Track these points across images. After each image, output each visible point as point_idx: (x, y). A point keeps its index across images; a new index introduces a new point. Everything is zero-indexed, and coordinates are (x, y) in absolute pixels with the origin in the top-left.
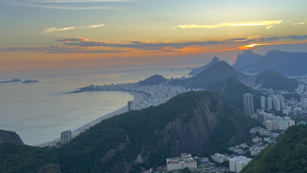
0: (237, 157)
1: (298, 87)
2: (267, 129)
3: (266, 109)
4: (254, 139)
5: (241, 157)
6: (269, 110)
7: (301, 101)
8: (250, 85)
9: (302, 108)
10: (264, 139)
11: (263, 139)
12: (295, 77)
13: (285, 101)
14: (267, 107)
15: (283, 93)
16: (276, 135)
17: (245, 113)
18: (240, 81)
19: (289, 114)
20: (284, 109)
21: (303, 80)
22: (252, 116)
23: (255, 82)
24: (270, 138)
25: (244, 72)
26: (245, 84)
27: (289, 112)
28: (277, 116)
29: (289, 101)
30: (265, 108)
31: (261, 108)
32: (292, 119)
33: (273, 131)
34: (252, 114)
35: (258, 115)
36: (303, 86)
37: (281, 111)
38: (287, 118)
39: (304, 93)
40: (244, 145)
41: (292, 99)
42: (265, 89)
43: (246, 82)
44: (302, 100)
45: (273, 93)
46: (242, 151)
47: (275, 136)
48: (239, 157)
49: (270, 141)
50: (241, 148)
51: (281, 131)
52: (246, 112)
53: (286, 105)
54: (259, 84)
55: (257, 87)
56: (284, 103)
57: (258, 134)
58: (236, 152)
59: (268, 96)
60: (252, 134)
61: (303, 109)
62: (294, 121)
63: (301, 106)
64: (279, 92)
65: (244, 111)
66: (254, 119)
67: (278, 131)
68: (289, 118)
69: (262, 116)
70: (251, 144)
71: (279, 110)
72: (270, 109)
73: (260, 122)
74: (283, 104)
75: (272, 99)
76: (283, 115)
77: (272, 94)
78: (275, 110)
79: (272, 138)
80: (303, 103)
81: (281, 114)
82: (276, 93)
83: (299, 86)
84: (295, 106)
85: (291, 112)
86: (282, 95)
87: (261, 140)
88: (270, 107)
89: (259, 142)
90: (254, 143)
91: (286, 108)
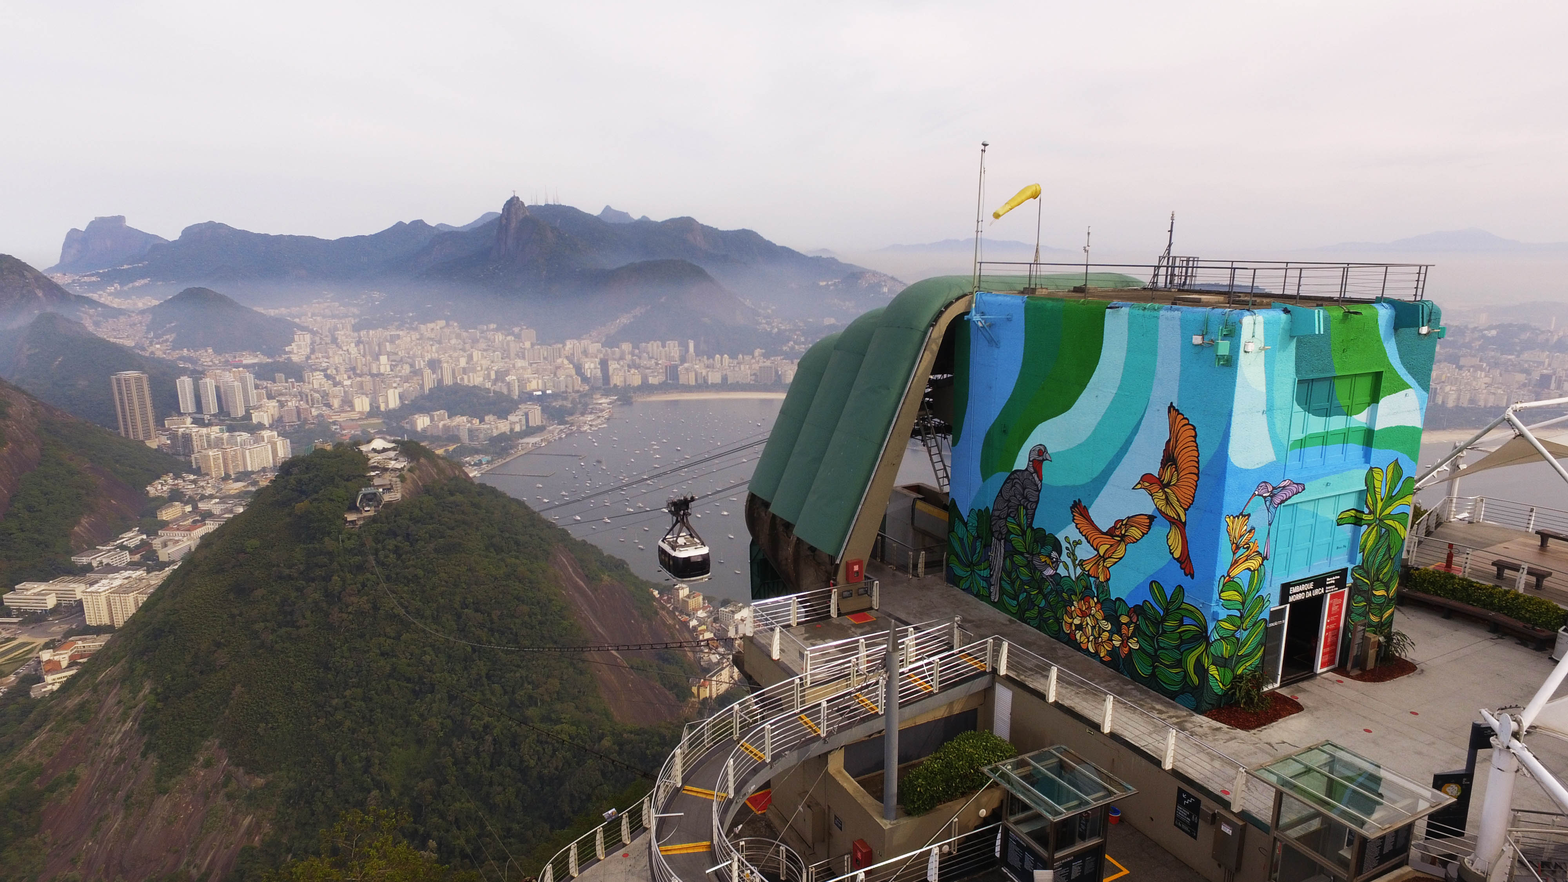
0: (111, 576)
1: (293, 340)
2: (208, 474)
3: (198, 417)
4: (164, 512)
5: (127, 574)
6: (206, 417)
7: (304, 382)
8: (130, 343)
9: (310, 401)
10: (199, 506)
11: (195, 507)
12: (283, 311)
13: (257, 387)
14: (200, 410)
15: (249, 360)
16: (236, 487)
17: (123, 434)
18: (91, 328)
19: (271, 422)
20: (256, 408)
21: (308, 321)
22: (152, 444)
23: (148, 332)
24: (217, 500)
25: (100, 296)
26: (112, 340)
27: (273, 416)
28: (237, 433)
29: (268, 384)
30: (195, 413)
31: (181, 414)
32: (283, 434)
33: (226, 478)
34: (148, 436)
36: (308, 337)
37: (248, 416)
38: (266, 434)
39: (313, 357)
40: (132, 538)
41: (280, 376)
42: (188, 350)
43: (114, 330)
44: (309, 378)
45: (217, 362)
46: (127, 557)
47: (232, 492)
48: (116, 575)
49: (217, 510)
50: (123, 548)
51: (253, 472)
52: (127, 431)
53: (260, 398)
54: (165, 337)
55: (158, 346)
56: (255, 391)
57: (176, 496)
58: (105, 561)
59: (202, 373)
60: (157, 498)
61: (313, 404)
62: (288, 441)
63: (307, 396)
64: (235, 357)
65: (117, 428)
66: (159, 450)
67: (243, 476)
68: (273, 433)
69: (187, 437)
70: (153, 527)
71: (241, 412)
72: (212, 413)
73: (182, 459)
74: (253, 393)
75: (216, 381)
76: (254, 429)
77: (210, 366)
78: (229, 415)
79: (223, 499)
80: (311, 386)
81: (246, 424)
83: (296, 337)
84: (288, 398)
85: (276, 417)
86: (246, 367)
87: (190, 509)
88: (212, 407)
89: (184, 516)
90: (164, 525)
91: (261, 406)
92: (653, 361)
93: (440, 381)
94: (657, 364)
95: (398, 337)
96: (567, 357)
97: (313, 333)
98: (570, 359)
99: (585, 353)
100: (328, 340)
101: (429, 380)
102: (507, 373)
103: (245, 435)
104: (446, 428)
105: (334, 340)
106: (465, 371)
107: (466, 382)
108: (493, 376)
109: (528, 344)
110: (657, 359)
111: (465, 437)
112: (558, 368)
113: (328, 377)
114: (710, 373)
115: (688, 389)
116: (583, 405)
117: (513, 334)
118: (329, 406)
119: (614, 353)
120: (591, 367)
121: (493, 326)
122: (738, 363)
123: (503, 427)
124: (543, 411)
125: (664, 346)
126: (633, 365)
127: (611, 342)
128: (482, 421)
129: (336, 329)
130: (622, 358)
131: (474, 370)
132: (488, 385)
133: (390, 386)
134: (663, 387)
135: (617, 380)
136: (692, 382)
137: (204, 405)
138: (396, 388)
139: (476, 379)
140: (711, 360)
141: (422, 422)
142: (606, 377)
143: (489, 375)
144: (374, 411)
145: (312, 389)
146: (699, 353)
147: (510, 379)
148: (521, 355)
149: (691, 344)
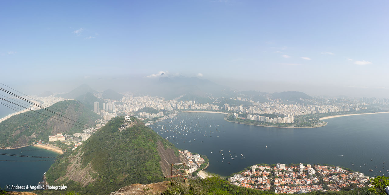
1: (122, 98)
2: (104, 120)
8: (99, 97)
11: (101, 125)
12: (122, 93)
13: (115, 106)
14: (106, 109)
15: (115, 101)
18: (94, 95)
21: (126, 95)
22: (98, 114)
23: (102, 96)
27: (117, 111)
29: (117, 105)
31: (103, 109)
34: (98, 112)
35: (101, 113)
36: (125, 98)
38: (114, 114)
39: (125, 101)
40: (92, 129)
41: (119, 104)
42: (106, 99)
43: (98, 95)
45: (110, 101)
57: (99, 123)
59: (108, 103)
62: (117, 115)
65: (94, 111)
69: (103, 113)
71: (112, 110)
73: (101, 116)
78: (110, 110)
81: (112, 112)
82: (112, 101)
88: (107, 108)
91: (115, 109)
93: (145, 106)
95: (140, 98)
96: (170, 103)
97: (126, 97)
98: (170, 104)
99: (173, 102)
100: (128, 98)
101: (143, 106)
102: (158, 106)
103: (111, 114)
104: (145, 115)
105: (129, 99)
106: (150, 105)
107: (150, 107)
108: (155, 106)
109: (163, 100)
110: (187, 104)
111: (148, 118)
112: (168, 105)
113: (127, 105)
114: (198, 107)
115: (193, 110)
116: (172, 113)
117: (160, 98)
118: (126, 110)
119: (179, 103)
120: (174, 105)
121: (157, 97)
122: (204, 105)
123: (155, 116)
124: (164, 113)
125: (189, 102)
126: (183, 105)
127: (179, 101)
128: (152, 114)
129: (130, 96)
130: (181, 104)
131: (152, 105)
132: (154, 108)
133: (137, 107)
134: (188, 110)
135: (179, 108)
136: (194, 109)
139: (152, 106)
140: (198, 105)
141: (141, 114)
142: (177, 107)
144: (133, 111)
145: (124, 107)
146: (196, 103)
147: (158, 107)
148: (161, 102)
149: (195, 102)
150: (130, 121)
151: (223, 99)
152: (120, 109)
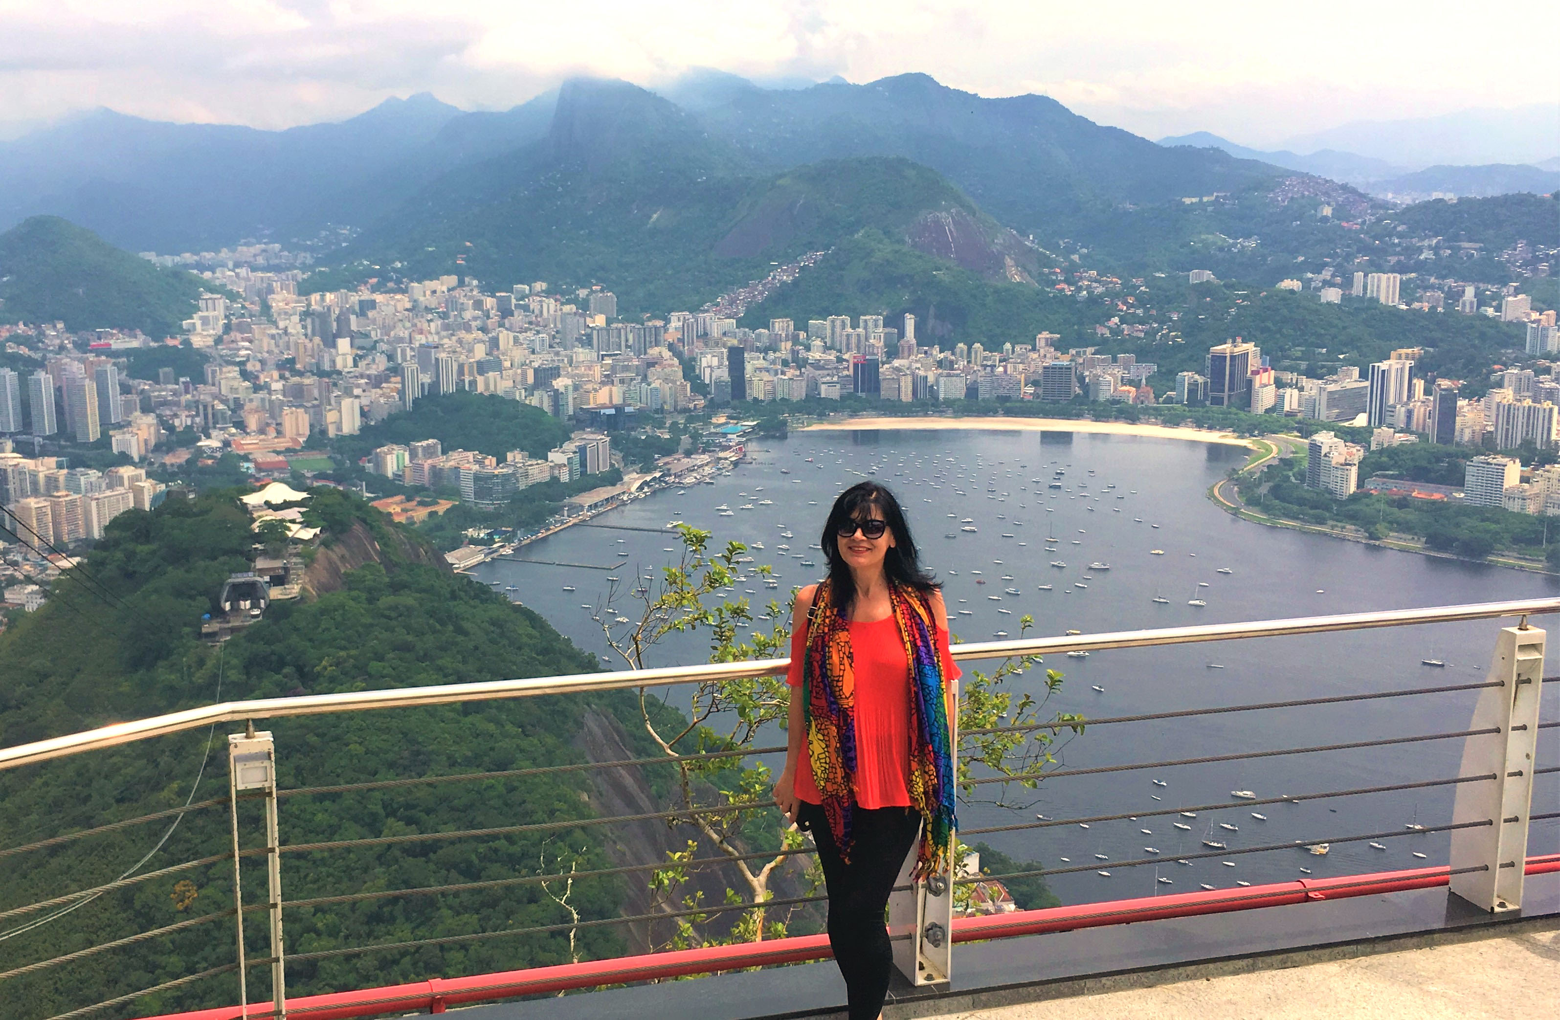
1: (196, 309)
2: (26, 542)
3: (24, 437)
6: (38, 440)
7: (205, 382)
9: (210, 416)
13: (124, 389)
19: (143, 452)
20: (119, 426)
27: (146, 441)
28: (83, 470)
29: (144, 385)
30: (21, 433)
32: (155, 474)
33: (57, 548)
37: (105, 442)
41: (163, 371)
53: (127, 409)
56: (120, 397)
61: (215, 423)
62: (163, 485)
63: (205, 407)
64: (99, 338)
68: (138, 472)
71: (94, 433)
72: (47, 433)
74: (116, 399)
75: (57, 379)
78: (72, 438)
80: (215, 390)
81: (101, 456)
82: (83, 348)
83: (201, 304)
84: (175, 411)
85: (153, 442)
88: (46, 424)
91: (129, 424)
92: (832, 356)
93: (435, 384)
94: (840, 360)
96: (671, 347)
98: (675, 350)
99: (704, 336)
101: (415, 382)
102: (555, 372)
106: (482, 368)
107: (479, 389)
108: (531, 379)
109: (600, 320)
110: (840, 351)
114: (942, 380)
115: (897, 408)
116: (691, 435)
117: (575, 300)
118: (241, 425)
119: (757, 338)
120: (711, 363)
122: (1000, 361)
123: (538, 472)
124: (616, 444)
125: (855, 325)
126: (794, 361)
127: (754, 317)
128: (501, 459)
130: (772, 347)
131: (497, 366)
132: (520, 395)
133: (348, 392)
134: (847, 405)
135: (759, 389)
136: (906, 396)
137: (34, 419)
138: (357, 397)
139: (500, 384)
140: (948, 354)
142: (739, 384)
143: (524, 375)
144: (319, 439)
145: (217, 397)
146: (924, 339)
147: (559, 383)
148: (587, 341)
149: (910, 322)
150: (307, 534)
151: (1204, 289)
152: (182, 421)
